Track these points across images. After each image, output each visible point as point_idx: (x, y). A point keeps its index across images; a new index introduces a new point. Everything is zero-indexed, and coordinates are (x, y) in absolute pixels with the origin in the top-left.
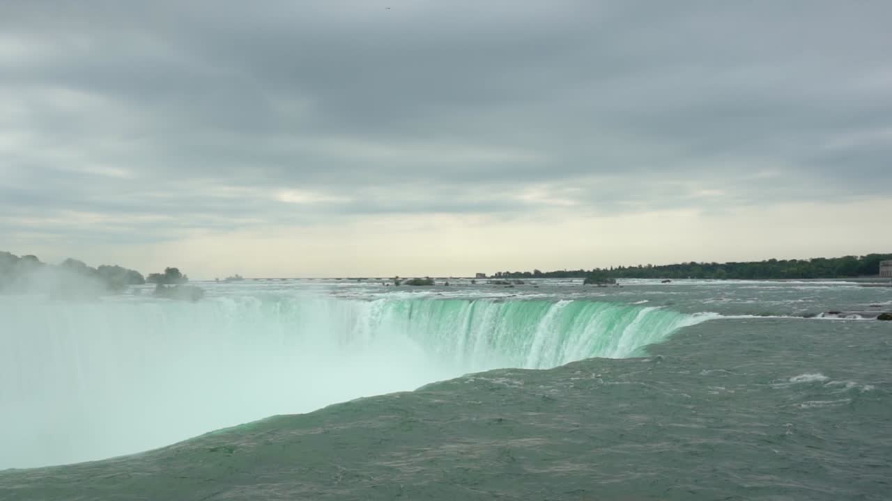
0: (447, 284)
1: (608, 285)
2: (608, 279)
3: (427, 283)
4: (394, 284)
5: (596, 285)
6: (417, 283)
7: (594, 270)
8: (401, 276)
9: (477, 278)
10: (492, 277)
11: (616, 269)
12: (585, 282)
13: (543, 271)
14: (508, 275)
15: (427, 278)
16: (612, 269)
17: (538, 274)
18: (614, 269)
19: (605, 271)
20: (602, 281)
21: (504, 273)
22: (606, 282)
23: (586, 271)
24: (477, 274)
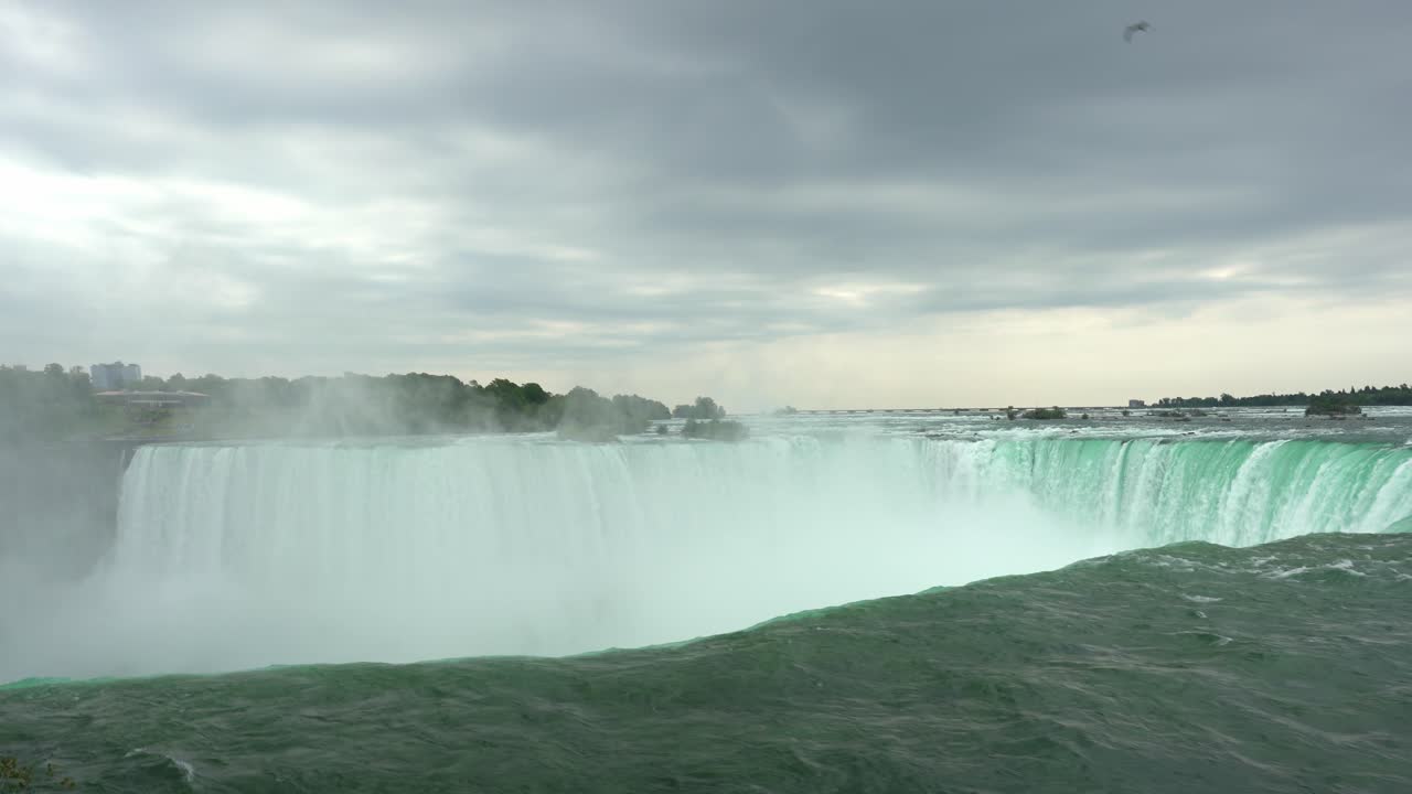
0: (1085, 417)
1: (1347, 416)
2: (1348, 408)
3: (1054, 416)
4: (1006, 416)
5: (1328, 416)
6: (1040, 416)
7: (1322, 393)
8: (1016, 405)
9: (1130, 408)
10: (1154, 406)
11: (1361, 391)
12: (1308, 412)
13: (1237, 395)
14: (1179, 402)
15: (1056, 408)
16: (1353, 390)
17: (1228, 401)
18: (1356, 391)
19: (1342, 394)
20: (1337, 410)
21: (1173, 400)
22: (1344, 412)
23: (1308, 394)
24: (1131, 402)
